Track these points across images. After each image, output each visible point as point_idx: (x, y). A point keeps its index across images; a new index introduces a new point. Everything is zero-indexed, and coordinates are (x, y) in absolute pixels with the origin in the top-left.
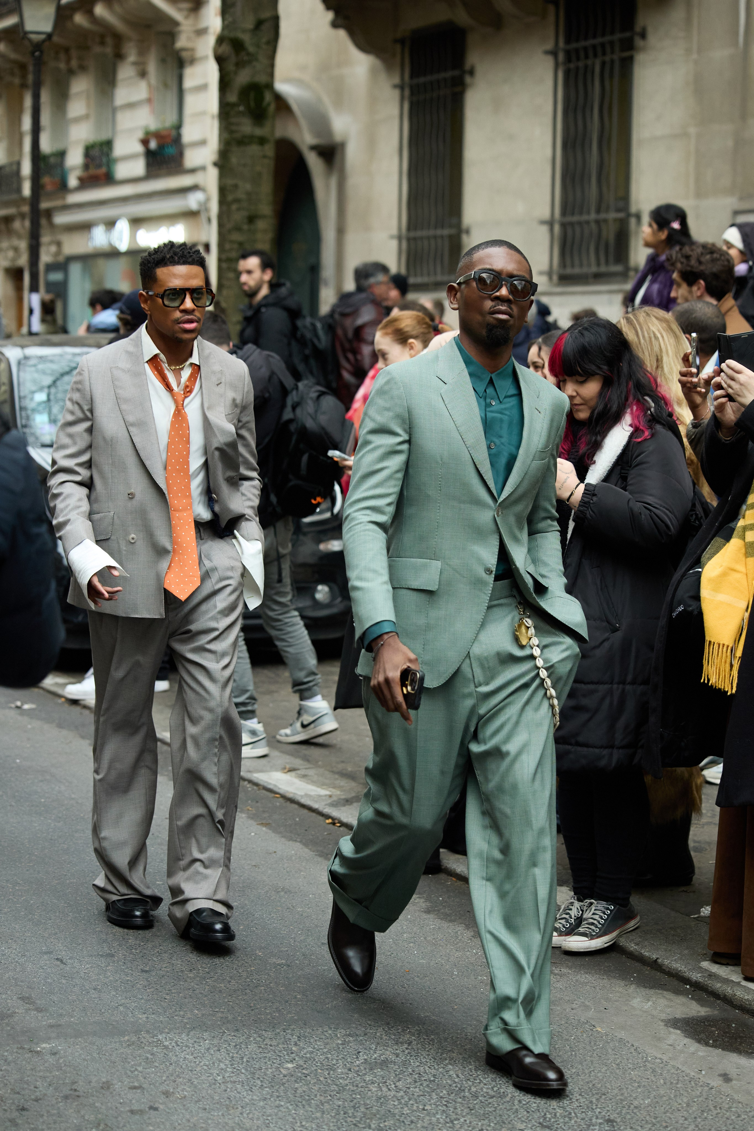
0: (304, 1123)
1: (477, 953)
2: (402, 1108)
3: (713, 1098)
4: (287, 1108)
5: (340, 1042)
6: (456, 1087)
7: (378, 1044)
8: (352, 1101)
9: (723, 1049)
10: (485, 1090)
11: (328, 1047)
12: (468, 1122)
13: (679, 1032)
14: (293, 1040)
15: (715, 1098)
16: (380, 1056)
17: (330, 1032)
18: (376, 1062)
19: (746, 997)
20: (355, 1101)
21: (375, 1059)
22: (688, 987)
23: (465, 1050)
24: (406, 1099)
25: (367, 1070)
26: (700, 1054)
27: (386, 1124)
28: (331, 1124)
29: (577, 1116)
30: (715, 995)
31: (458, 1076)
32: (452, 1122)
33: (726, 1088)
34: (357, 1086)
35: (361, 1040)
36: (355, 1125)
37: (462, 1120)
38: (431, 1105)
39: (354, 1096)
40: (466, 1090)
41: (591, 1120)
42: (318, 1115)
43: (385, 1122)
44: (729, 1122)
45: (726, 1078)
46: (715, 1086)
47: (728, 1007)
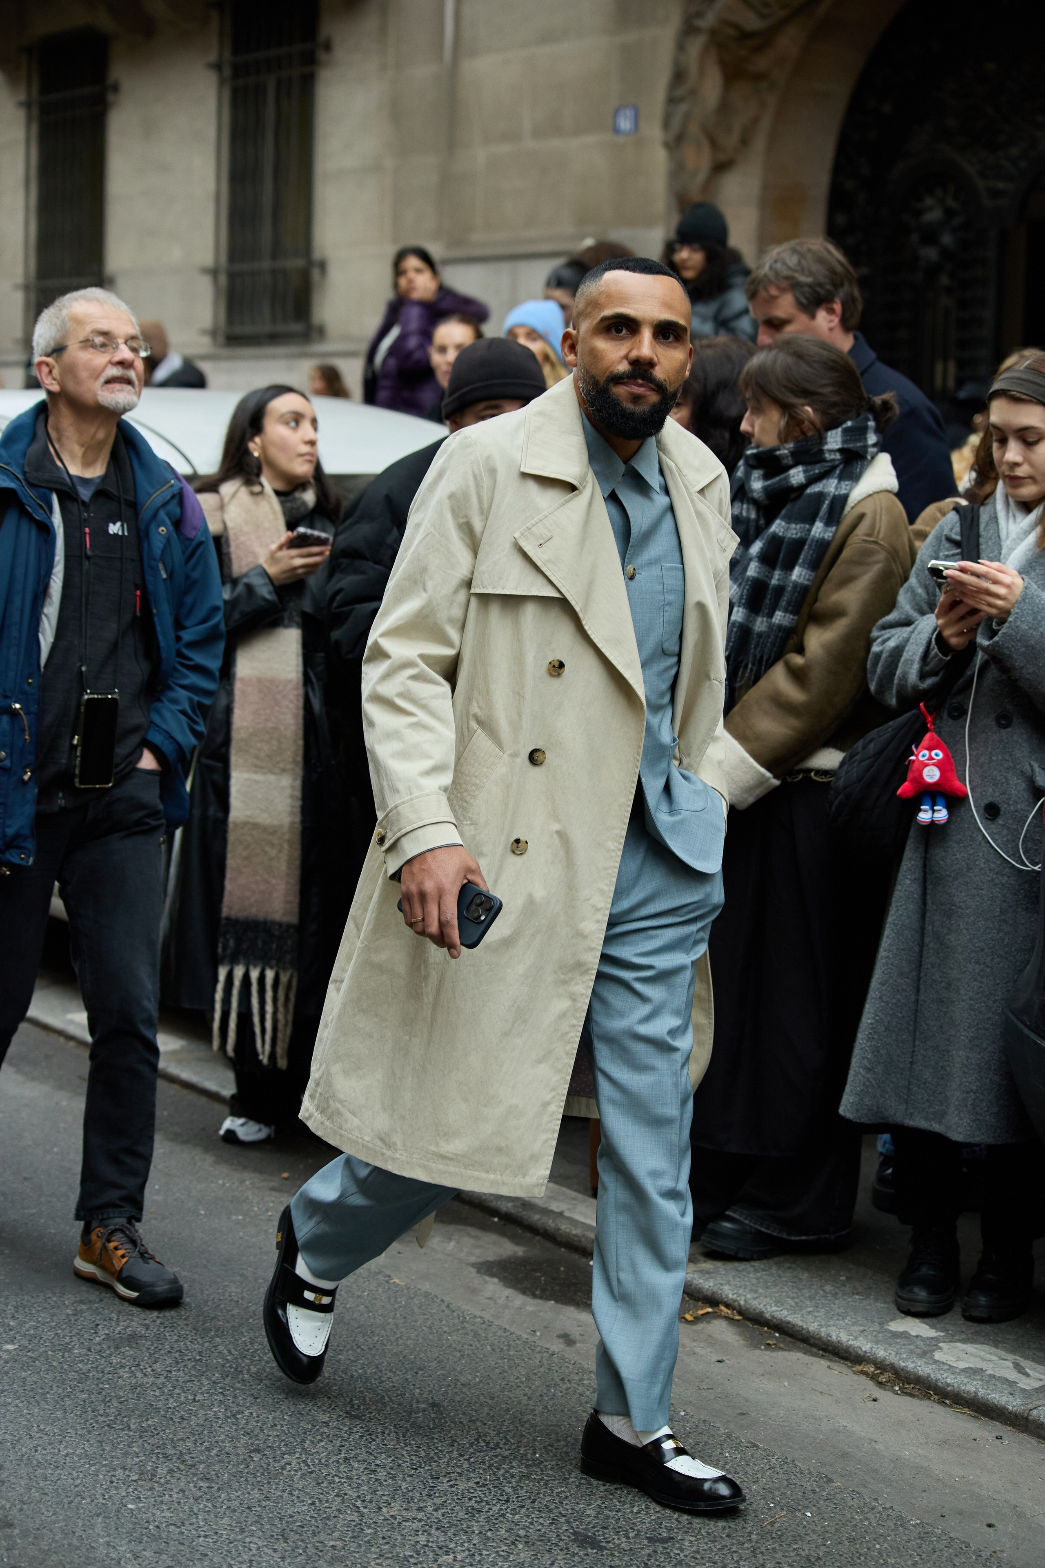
0: (42, 1427)
1: (223, 1185)
2: (167, 1400)
3: (557, 1369)
4: (17, 1406)
5: (69, 1311)
6: (231, 1367)
7: (120, 1312)
8: (100, 1393)
9: (557, 1301)
10: (268, 1370)
11: (55, 1318)
12: (254, 1415)
13: (496, 1280)
14: (8, 1312)
15: (560, 1368)
16: (125, 1329)
17: (55, 1299)
18: (121, 1338)
19: (574, 1232)
20: (104, 1393)
21: (119, 1333)
22: (496, 1220)
23: (233, 1316)
24: (170, 1387)
25: (112, 1350)
26: (529, 1308)
27: (149, 1422)
28: (78, 1427)
29: (391, 1400)
30: (533, 1230)
31: (230, 1352)
32: (234, 1416)
33: (569, 1353)
34: (103, 1372)
35: (97, 1308)
36: (108, 1425)
37: (247, 1413)
38: (202, 1393)
39: (101, 1386)
40: (245, 1372)
41: (411, 1405)
42: (59, 1414)
43: (147, 1420)
44: (584, 1399)
45: (567, 1339)
46: (557, 1350)
47: (549, 1245)
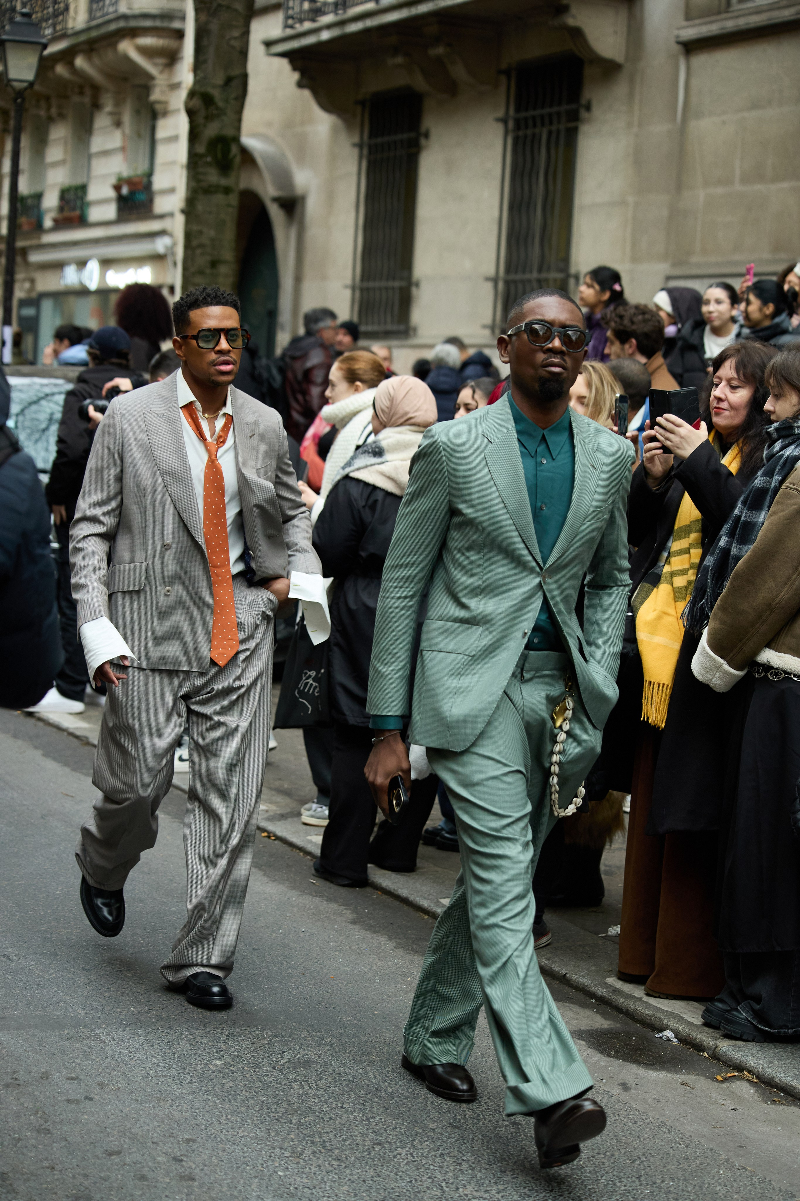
0: (229, 1117)
1: (398, 963)
2: (322, 1105)
3: (612, 1106)
4: (215, 1102)
5: (266, 1042)
6: (374, 1087)
7: (302, 1044)
8: (275, 1098)
9: (624, 1060)
10: (400, 1091)
11: (255, 1046)
12: (383, 1120)
13: (583, 1042)
14: (222, 1039)
15: (614, 1106)
16: (303, 1056)
17: (257, 1032)
18: (299, 1062)
19: (647, 1012)
20: (278, 1097)
21: (299, 1058)
22: (593, 1001)
23: (383, 1053)
24: (326, 1097)
25: (291, 1069)
26: (602, 1063)
27: (306, 1119)
28: (255, 1119)
29: (484, 1118)
30: (619, 1009)
31: (375, 1077)
32: (368, 1120)
33: (624, 1096)
34: (280, 1084)
35: (286, 1041)
36: (276, 1119)
37: (378, 1118)
38: (349, 1103)
39: (277, 1093)
40: (383, 1091)
41: (498, 1122)
42: (243, 1109)
43: (305, 1117)
44: (626, 1128)
45: (625, 1087)
46: (615, 1094)
47: (629, 1021)
